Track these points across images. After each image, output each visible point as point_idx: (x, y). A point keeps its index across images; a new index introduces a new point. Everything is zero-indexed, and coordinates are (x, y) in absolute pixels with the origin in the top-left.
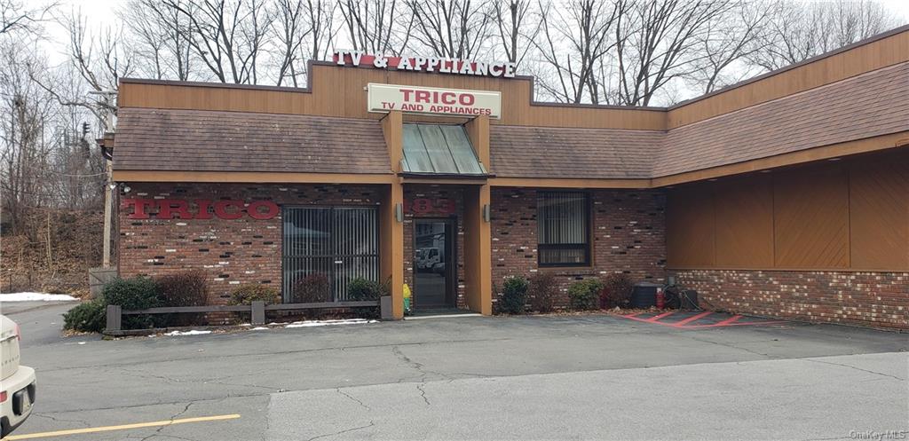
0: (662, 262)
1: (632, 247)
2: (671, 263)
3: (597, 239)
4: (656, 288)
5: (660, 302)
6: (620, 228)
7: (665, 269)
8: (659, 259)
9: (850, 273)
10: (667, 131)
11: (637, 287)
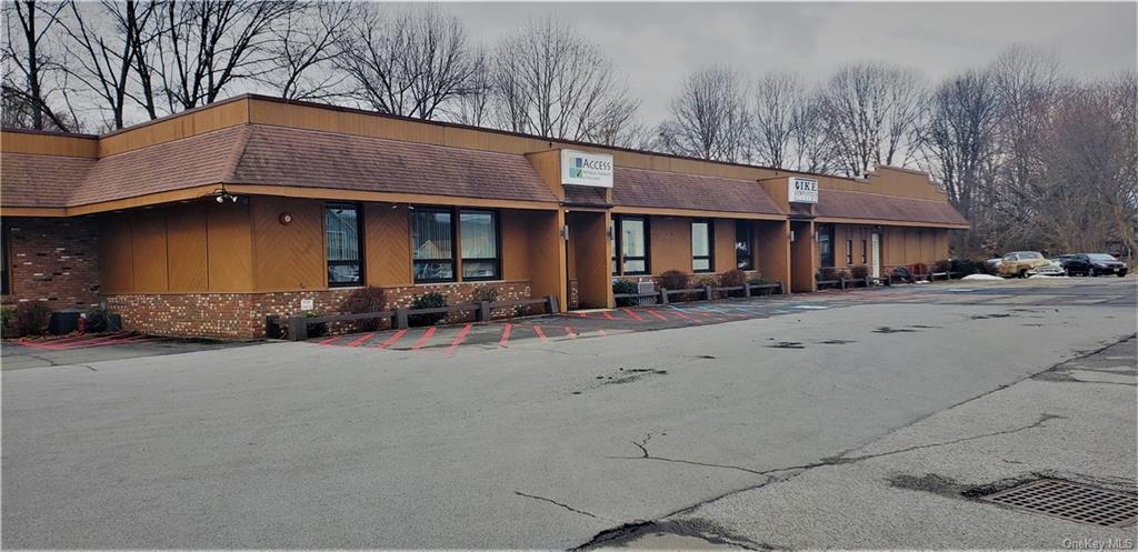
0: (96, 288)
1: (60, 274)
2: (104, 288)
3: (15, 266)
4: (79, 314)
5: (81, 327)
6: (44, 255)
7: (98, 294)
8: (92, 285)
9: (207, 295)
10: (99, 159)
11: (56, 314)
